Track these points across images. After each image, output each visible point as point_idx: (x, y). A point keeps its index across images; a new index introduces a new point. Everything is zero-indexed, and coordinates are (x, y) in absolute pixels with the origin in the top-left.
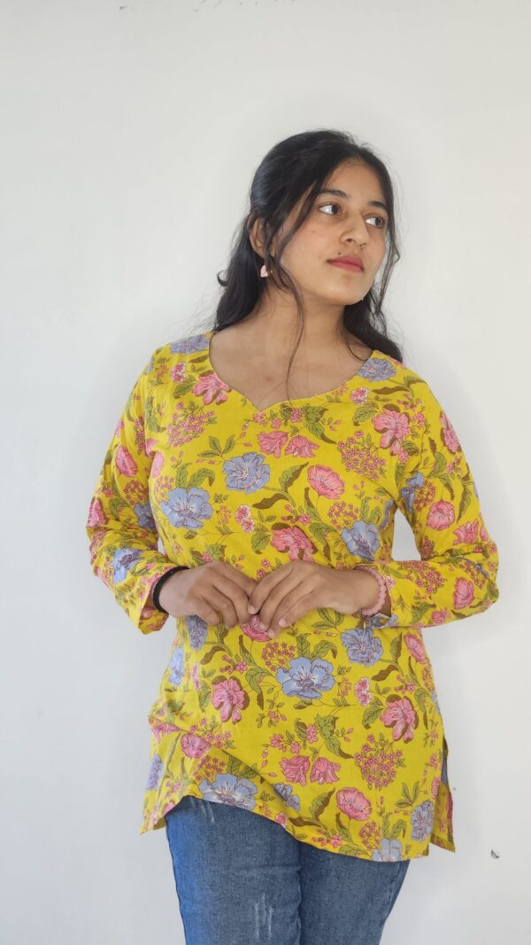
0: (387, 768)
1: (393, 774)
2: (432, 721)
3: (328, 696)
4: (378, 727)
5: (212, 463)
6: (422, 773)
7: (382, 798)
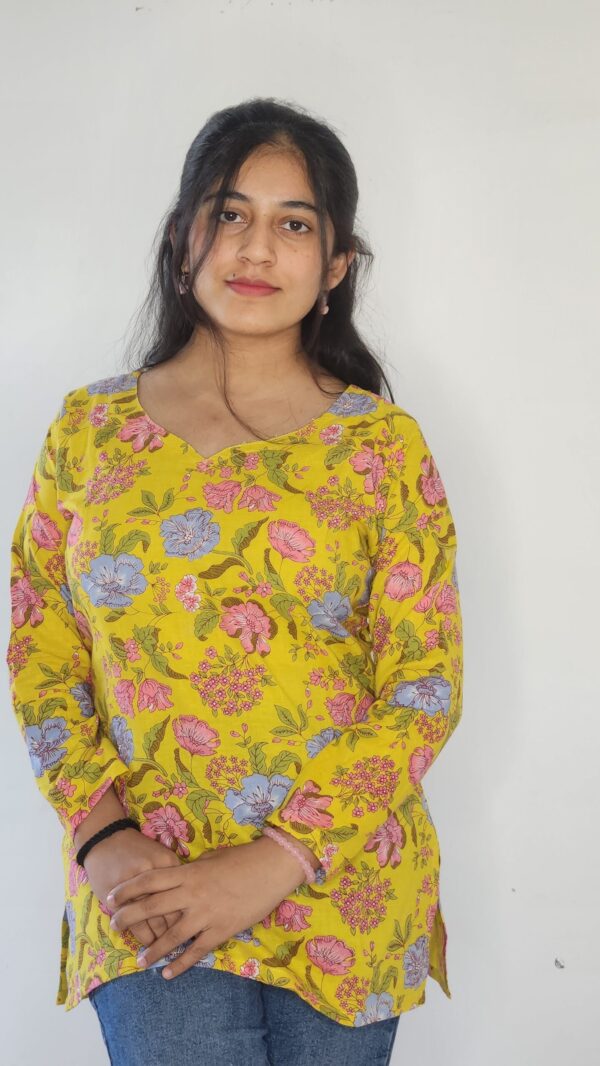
1: (383, 910)
2: (423, 835)
5: (145, 522)
6: (414, 903)
7: (372, 943)
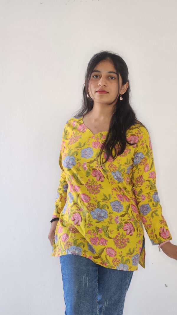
0: (124, 243)
1: (126, 245)
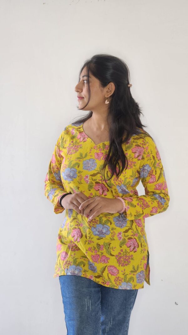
0: (127, 260)
1: (130, 262)
2: (144, 245)
3: (108, 237)
4: (124, 247)
5: (80, 161)
6: (140, 262)
7: (125, 269)
